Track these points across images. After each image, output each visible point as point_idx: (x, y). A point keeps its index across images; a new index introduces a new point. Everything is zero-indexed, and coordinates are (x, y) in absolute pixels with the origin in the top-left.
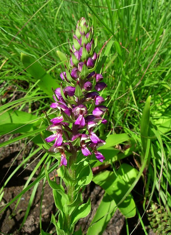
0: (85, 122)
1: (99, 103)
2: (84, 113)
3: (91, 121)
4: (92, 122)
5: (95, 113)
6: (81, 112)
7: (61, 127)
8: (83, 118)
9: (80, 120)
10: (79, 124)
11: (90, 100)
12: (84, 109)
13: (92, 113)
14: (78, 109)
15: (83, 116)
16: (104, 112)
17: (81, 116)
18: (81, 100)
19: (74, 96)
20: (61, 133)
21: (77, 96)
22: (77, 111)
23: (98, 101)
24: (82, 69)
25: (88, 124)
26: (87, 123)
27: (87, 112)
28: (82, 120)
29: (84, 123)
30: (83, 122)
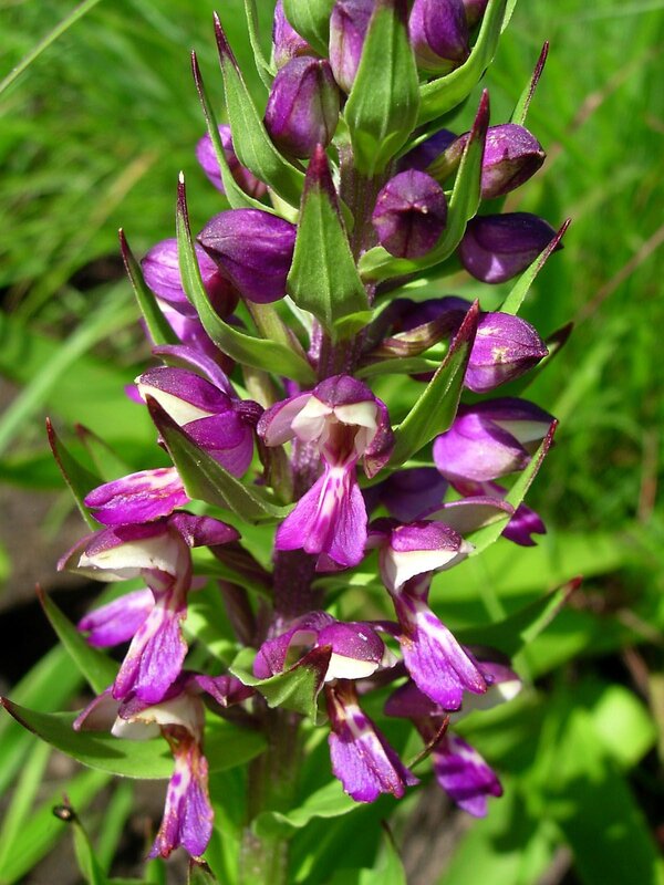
0: (372, 528)
1: (498, 375)
2: (364, 448)
3: (422, 524)
4: (428, 532)
5: (451, 457)
6: (342, 441)
7: (174, 550)
8: (348, 494)
9: (327, 507)
10: (312, 545)
11: (418, 350)
12: (359, 416)
13: (427, 453)
14: (311, 414)
15: (356, 473)
16: (525, 451)
17: (337, 473)
18: (344, 343)
19: (287, 298)
20: (174, 602)
21: (309, 297)
22: (307, 429)
23: (486, 351)
24: (357, 52)
25: (397, 543)
26: (383, 533)
27: (389, 445)
28: (343, 507)
29: (358, 538)
30: (353, 530)
